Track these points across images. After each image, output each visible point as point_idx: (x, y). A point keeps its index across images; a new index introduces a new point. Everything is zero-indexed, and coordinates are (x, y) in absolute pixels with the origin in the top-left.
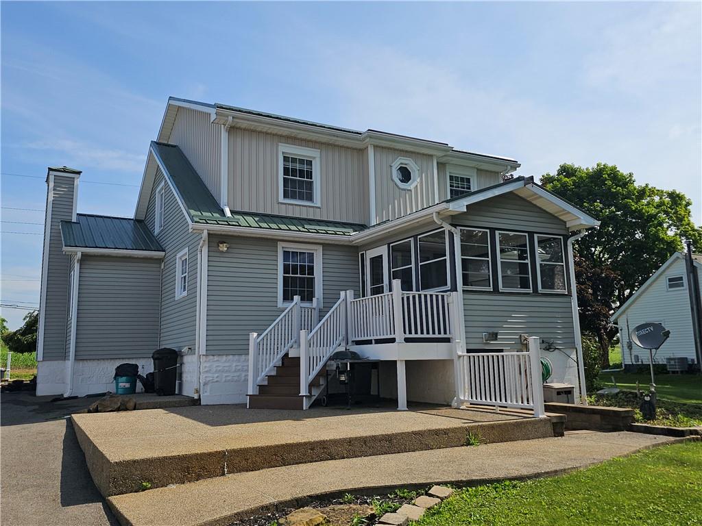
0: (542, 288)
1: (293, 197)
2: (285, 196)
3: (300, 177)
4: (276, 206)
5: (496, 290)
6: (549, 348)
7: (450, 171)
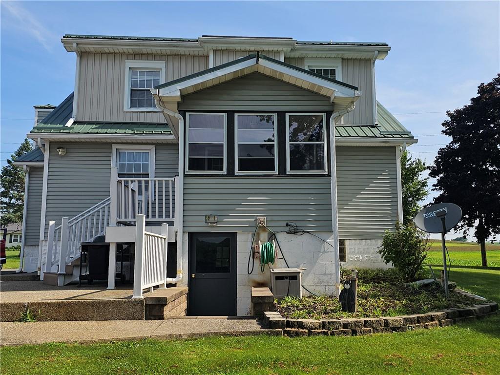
0: (291, 170)
1: (141, 106)
2: (132, 104)
3: (146, 87)
4: (122, 114)
5: (231, 173)
6: (294, 231)
7: (310, 65)
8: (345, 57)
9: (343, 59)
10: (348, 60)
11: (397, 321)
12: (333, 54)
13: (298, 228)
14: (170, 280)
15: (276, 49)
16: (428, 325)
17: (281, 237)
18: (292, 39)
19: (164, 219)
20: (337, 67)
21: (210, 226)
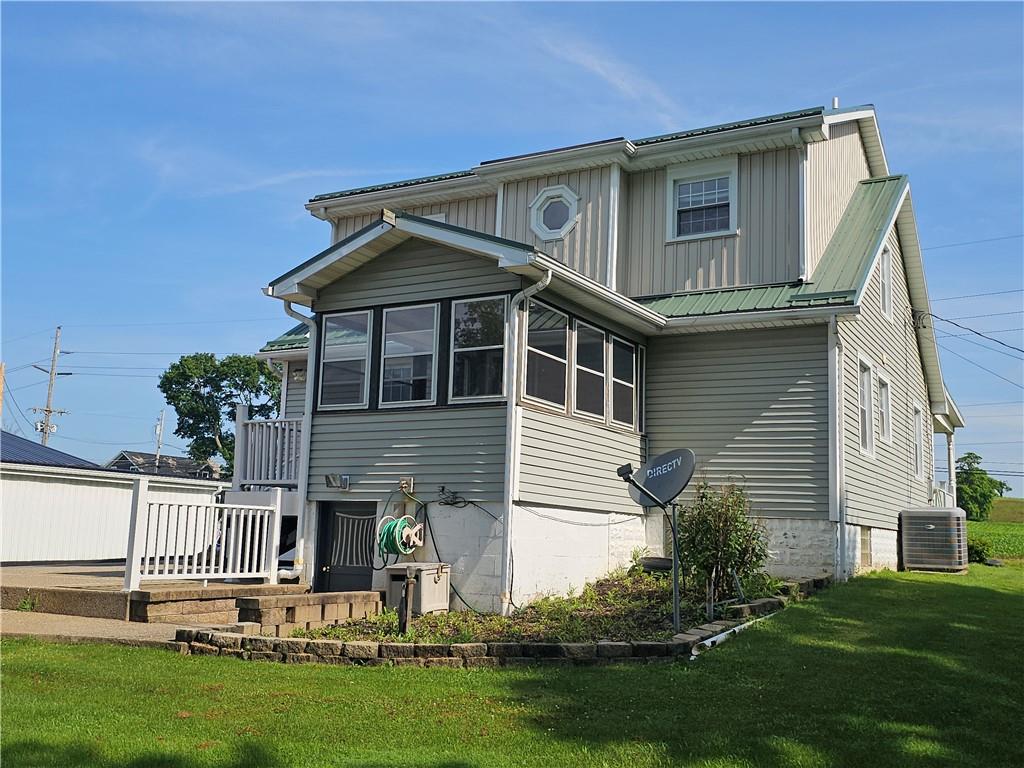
0: (453, 396)
5: (374, 407)
6: (453, 501)
7: (676, 178)
8: (744, 150)
9: (740, 156)
10: (751, 154)
11: (362, 648)
12: (715, 150)
13: (458, 495)
14: (285, 573)
15: (600, 161)
16: (432, 661)
17: (435, 511)
18: (622, 139)
19: (278, 481)
20: (730, 173)
21: (342, 492)
